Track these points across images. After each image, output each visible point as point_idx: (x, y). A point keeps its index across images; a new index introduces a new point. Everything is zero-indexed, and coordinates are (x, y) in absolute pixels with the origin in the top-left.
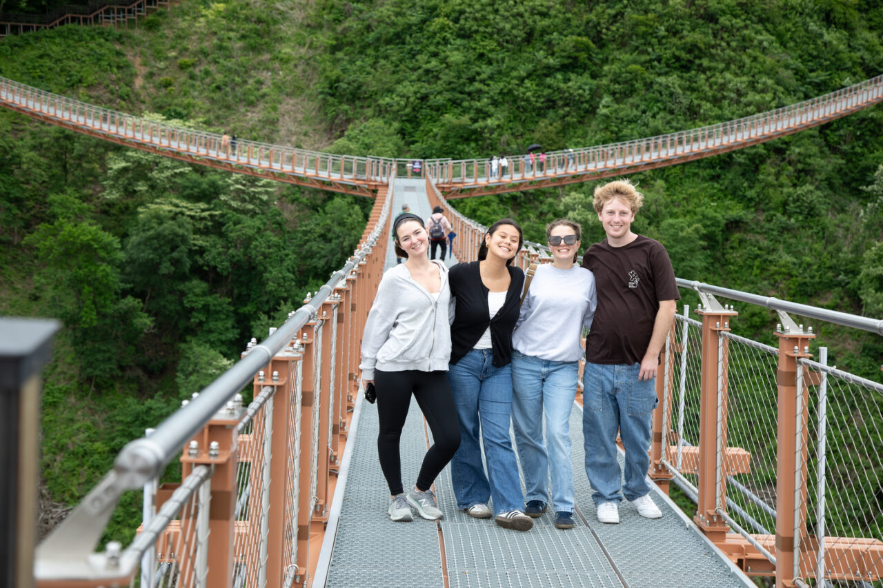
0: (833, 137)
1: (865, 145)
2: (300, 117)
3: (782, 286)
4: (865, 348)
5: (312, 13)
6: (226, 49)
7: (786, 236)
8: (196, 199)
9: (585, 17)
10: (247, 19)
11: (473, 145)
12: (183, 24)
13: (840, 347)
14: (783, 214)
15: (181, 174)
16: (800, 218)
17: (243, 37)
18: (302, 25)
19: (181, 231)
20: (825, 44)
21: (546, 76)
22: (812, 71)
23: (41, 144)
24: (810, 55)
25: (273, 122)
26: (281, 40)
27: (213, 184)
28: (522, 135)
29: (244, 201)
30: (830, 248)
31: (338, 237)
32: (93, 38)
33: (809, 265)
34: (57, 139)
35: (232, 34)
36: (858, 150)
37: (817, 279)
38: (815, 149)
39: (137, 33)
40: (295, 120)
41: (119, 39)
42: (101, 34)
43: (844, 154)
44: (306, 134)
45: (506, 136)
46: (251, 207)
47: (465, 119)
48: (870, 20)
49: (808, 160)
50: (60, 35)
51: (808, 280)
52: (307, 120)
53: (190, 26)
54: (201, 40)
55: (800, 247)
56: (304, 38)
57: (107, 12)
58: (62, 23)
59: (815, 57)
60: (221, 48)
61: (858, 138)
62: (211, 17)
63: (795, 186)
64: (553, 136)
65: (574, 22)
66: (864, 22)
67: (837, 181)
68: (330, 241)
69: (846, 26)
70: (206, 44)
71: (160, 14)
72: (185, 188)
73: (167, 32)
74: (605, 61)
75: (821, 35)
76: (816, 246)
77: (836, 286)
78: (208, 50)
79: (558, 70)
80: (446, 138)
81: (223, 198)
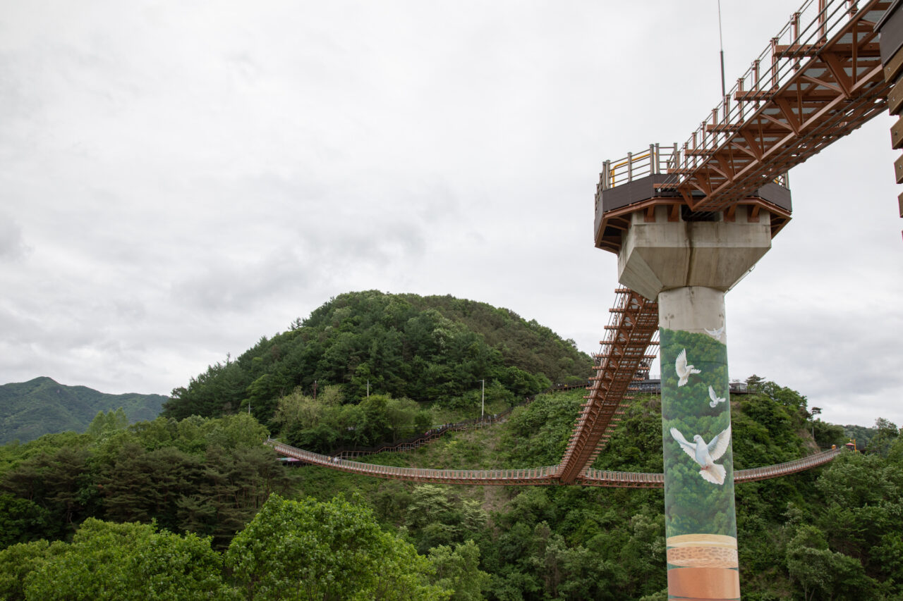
0: (765, 495)
1: (782, 499)
2: (494, 492)
3: (747, 564)
4: (793, 594)
5: (499, 445)
6: (458, 461)
7: (747, 539)
8: (449, 523)
9: (635, 439)
10: (467, 448)
11: (584, 499)
12: (437, 450)
13: (781, 594)
14: (744, 529)
15: (443, 512)
16: (753, 531)
17: (466, 456)
18: (494, 450)
19: (446, 537)
20: (755, 451)
21: (618, 466)
22: (750, 463)
23: (376, 501)
24: (748, 455)
25: (482, 494)
26: (484, 457)
27: (458, 516)
28: (608, 495)
29: (472, 525)
30: (770, 546)
31: (519, 541)
32: (395, 457)
33: (760, 554)
34: (384, 498)
35: (460, 455)
36: (778, 501)
37: (765, 561)
38: (756, 499)
39: (415, 455)
40: (492, 494)
41: (407, 458)
42: (399, 456)
43: (772, 503)
44: (498, 500)
45: (600, 495)
46: (476, 528)
47: (579, 487)
48: (776, 441)
49: (754, 503)
50: (381, 456)
51: (760, 561)
52: (498, 493)
53: (440, 452)
54: (445, 457)
55: (754, 545)
56: (495, 456)
57: (402, 446)
58: (381, 451)
59: (751, 457)
60: (455, 461)
61: (778, 495)
62: (450, 447)
63: (748, 516)
64: (624, 494)
65: (630, 441)
66: (773, 442)
67: (770, 515)
68: (516, 544)
69: (764, 443)
70: (448, 460)
71: (426, 447)
72: (444, 518)
73: (430, 455)
74: (647, 459)
75: (752, 446)
76: (762, 545)
77: (775, 564)
78: (449, 462)
79: (623, 463)
80: (570, 496)
81: (462, 523)
